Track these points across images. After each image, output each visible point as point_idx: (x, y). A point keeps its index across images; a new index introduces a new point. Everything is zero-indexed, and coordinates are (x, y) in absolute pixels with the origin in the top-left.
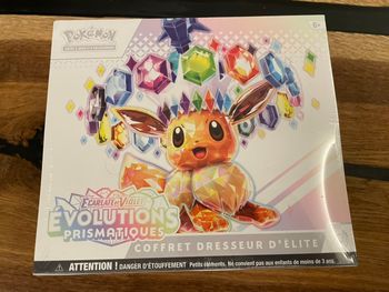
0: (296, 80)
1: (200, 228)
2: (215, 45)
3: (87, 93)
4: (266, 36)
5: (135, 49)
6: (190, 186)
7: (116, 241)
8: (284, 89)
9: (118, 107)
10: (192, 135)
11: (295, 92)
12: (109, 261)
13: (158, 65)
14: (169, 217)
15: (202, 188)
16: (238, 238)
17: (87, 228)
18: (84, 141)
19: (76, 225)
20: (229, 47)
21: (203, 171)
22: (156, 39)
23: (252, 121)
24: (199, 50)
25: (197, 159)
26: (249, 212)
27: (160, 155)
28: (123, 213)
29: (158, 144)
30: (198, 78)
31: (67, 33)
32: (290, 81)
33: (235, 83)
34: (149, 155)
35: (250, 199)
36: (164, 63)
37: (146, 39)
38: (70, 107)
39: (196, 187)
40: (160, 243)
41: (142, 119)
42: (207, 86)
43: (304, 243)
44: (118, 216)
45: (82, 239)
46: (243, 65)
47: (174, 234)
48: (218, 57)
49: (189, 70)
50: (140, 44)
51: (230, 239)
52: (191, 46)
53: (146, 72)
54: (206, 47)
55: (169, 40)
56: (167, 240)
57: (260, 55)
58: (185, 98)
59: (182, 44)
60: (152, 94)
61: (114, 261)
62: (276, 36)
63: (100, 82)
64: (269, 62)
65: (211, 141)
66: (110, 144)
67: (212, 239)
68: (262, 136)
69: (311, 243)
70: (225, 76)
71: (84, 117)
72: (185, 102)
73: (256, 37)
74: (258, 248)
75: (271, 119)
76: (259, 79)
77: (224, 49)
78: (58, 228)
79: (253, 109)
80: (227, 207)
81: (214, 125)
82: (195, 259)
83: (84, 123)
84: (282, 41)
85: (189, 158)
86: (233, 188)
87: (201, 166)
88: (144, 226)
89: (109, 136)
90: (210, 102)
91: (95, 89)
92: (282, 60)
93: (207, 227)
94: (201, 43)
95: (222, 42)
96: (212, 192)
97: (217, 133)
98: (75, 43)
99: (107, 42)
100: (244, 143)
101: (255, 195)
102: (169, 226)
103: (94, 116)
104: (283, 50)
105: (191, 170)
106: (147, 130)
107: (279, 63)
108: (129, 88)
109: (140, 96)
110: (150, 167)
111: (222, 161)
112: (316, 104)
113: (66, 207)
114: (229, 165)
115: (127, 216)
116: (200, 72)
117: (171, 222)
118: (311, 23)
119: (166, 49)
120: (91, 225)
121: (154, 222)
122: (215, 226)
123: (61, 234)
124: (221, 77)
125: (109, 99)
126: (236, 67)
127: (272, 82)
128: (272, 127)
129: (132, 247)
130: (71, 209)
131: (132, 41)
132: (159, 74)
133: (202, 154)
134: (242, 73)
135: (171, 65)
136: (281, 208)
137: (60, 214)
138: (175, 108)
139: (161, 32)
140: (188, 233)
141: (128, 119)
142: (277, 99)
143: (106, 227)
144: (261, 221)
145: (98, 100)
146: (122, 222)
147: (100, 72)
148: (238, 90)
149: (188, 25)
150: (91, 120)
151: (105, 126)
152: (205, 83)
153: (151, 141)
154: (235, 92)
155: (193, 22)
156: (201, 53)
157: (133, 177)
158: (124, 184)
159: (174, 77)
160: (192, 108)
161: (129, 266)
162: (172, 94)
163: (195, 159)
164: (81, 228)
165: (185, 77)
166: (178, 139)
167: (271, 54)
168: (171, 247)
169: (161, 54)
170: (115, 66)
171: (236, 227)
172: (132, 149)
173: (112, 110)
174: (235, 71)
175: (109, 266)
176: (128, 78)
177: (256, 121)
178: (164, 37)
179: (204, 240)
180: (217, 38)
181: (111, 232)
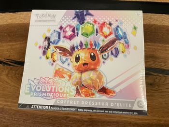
0: (128, 38)
1: (83, 95)
2: (95, 22)
3: (43, 39)
4: (117, 19)
5: (63, 22)
6: (81, 78)
7: (50, 98)
8: (123, 41)
9: (55, 45)
10: (83, 58)
11: (127, 43)
12: (47, 105)
13: (71, 29)
14: (71, 90)
15: (85, 80)
16: (98, 101)
17: (39, 92)
18: (40, 58)
20: (101, 22)
21: (86, 73)
22: (71, 18)
23: (108, 54)
24: (89, 23)
25: (84, 68)
26: (104, 91)
27: (70, 65)
28: (53, 87)
29: (69, 61)
30: (87, 35)
32: (125, 38)
33: (102, 38)
34: (65, 65)
35: (104, 86)
36: (74, 28)
37: (67, 18)
38: (36, 44)
39: (83, 79)
40: (67, 100)
42: (91, 38)
43: (125, 105)
44: (52, 88)
45: (37, 96)
46: (106, 30)
47: (73, 97)
48: (96, 26)
49: (84, 31)
50: (65, 20)
51: (96, 101)
52: (85, 22)
53: (66, 32)
54: (91, 22)
55: (77, 19)
56: (70, 99)
57: (114, 26)
58: (81, 42)
59: (82, 20)
60: (68, 41)
61: (49, 106)
62: (121, 19)
63: (48, 35)
64: (117, 29)
65: (91, 61)
66: (50, 60)
67: (88, 100)
68: (112, 60)
69: (128, 105)
70: (98, 35)
71: (41, 48)
72: (81, 44)
74: (106, 105)
75: (116, 53)
76: (113, 36)
77: (99, 24)
78: (28, 92)
80: (95, 88)
81: (92, 54)
82: (80, 108)
83: (41, 51)
84: (123, 21)
85: (81, 67)
86: (98, 80)
87: (86, 71)
88: (61, 93)
89: (50, 56)
90: (91, 45)
91: (46, 38)
92: (123, 29)
93: (86, 96)
94: (90, 21)
95: (98, 20)
96: (89, 82)
97: (93, 58)
98: (40, 19)
99: (52, 19)
100: (104, 62)
101: (107, 84)
102: (71, 93)
103: (45, 48)
104: (123, 25)
105: (82, 72)
106: (65, 55)
107: (121, 30)
108: (59, 38)
109: (63, 42)
110: (65, 70)
111: (94, 69)
112: (135, 48)
113: (32, 83)
114: (97, 71)
115: (55, 89)
116: (88, 33)
117: (72, 92)
118: (136, 14)
119: (75, 23)
120: (41, 91)
121: (65, 91)
122: (90, 95)
123: (29, 94)
124: (97, 35)
125: (51, 42)
126: (103, 31)
127: (118, 38)
128: (116, 56)
129: (56, 100)
130: (34, 84)
131: (62, 19)
132: (72, 33)
134: (105, 34)
135: (77, 29)
136: (117, 90)
137: (29, 86)
138: (77, 47)
139: (74, 16)
141: (58, 50)
142: (119, 45)
144: (109, 95)
145: (47, 42)
146: (53, 91)
147: (49, 31)
148: (103, 41)
149: (85, 13)
151: (49, 52)
153: (67, 59)
154: (102, 41)
155: (87, 12)
156: (89, 25)
157: (58, 73)
158: (55, 76)
159: (78, 34)
160: (84, 47)
161: (54, 108)
162: (76, 41)
163: (83, 68)
164: (37, 92)
165: (82, 34)
167: (118, 26)
168: (71, 102)
169: (73, 24)
170: (54, 29)
171: (98, 96)
172: (59, 62)
173: (52, 46)
174: (103, 33)
175: (47, 107)
176: (59, 34)
177: (110, 54)
178: (75, 18)
179: (85, 100)
180: (96, 19)
181: (48, 94)
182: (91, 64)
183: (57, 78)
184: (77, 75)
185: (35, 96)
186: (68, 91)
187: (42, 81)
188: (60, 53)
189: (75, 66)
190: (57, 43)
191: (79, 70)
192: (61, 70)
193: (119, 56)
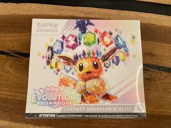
0: (127, 47)
1: (88, 102)
2: (96, 31)
3: (46, 49)
4: (117, 28)
5: (65, 32)
6: (85, 86)
7: (57, 106)
8: (122, 50)
9: (58, 55)
10: (86, 66)
11: (127, 51)
12: (54, 114)
13: (74, 39)
16: (102, 106)
17: (46, 101)
18: (45, 68)
19: (42, 100)
20: (102, 32)
21: (90, 81)
22: (73, 28)
23: (110, 62)
24: (90, 33)
25: (88, 76)
27: (74, 74)
28: (59, 96)
29: (73, 70)
30: (89, 44)
31: (38, 24)
32: (125, 46)
33: (104, 47)
34: (70, 74)
35: (107, 92)
36: (76, 38)
37: (69, 28)
38: (39, 54)
39: (87, 87)
40: (73, 108)
41: (67, 60)
43: (127, 109)
44: (58, 97)
45: (44, 105)
46: (107, 40)
47: (79, 104)
48: (98, 36)
49: (86, 41)
50: (67, 30)
51: (99, 106)
52: (87, 31)
53: (69, 41)
54: (93, 32)
55: (78, 28)
56: (76, 107)
57: (114, 36)
59: (83, 30)
60: (71, 50)
61: (56, 114)
62: (121, 28)
63: (51, 44)
64: (117, 39)
65: (93, 69)
66: (55, 69)
67: (93, 107)
68: (113, 68)
69: (129, 109)
70: (100, 44)
71: (45, 58)
72: (84, 53)
73: (113, 28)
74: (110, 110)
75: (117, 61)
76: (113, 46)
77: (100, 33)
78: (35, 101)
79: (110, 57)
80: (99, 95)
81: (95, 63)
82: (86, 114)
83: (45, 60)
84: (123, 30)
85: (85, 76)
86: (101, 88)
87: (90, 79)
88: (67, 101)
89: (54, 66)
90: (94, 54)
91: (49, 48)
92: (123, 38)
93: (91, 102)
94: (91, 30)
95: (99, 30)
96: (93, 89)
97: (96, 66)
98: (41, 28)
99: (54, 28)
100: (106, 70)
101: (109, 90)
103: (48, 58)
104: (123, 34)
106: (69, 64)
107: (121, 39)
108: (62, 47)
109: (66, 51)
110: (70, 79)
111: (97, 77)
112: (134, 56)
113: (38, 93)
114: (100, 79)
115: (61, 97)
116: (90, 42)
117: (78, 100)
118: (134, 23)
119: (77, 32)
120: (47, 100)
121: (71, 100)
122: (94, 102)
123: (36, 103)
124: (98, 44)
125: (54, 51)
126: (104, 40)
127: (118, 47)
128: (117, 65)
129: (63, 108)
130: (40, 94)
131: (64, 28)
132: (74, 42)
134: (106, 43)
135: (79, 38)
136: (119, 96)
137: (35, 96)
138: (80, 56)
139: (75, 25)
140: (83, 104)
141: (62, 59)
142: (119, 53)
143: (53, 101)
144: (111, 100)
145: (50, 52)
146: (59, 99)
147: (51, 40)
148: (105, 50)
149: (86, 23)
150: (48, 59)
151: (53, 62)
152: (92, 47)
153: (71, 69)
154: (103, 50)
155: (88, 21)
156: (91, 34)
157: (64, 82)
158: (60, 85)
159: (80, 44)
160: (87, 56)
161: (62, 116)
162: (79, 50)
163: (87, 76)
164: (43, 101)
165: (84, 44)
166: (81, 68)
167: (118, 36)
168: (77, 109)
169: (75, 34)
170: (57, 38)
171: (102, 102)
172: (63, 71)
173: (56, 56)
174: (104, 42)
175: (54, 115)
176: (62, 43)
177: (111, 62)
178: (76, 27)
179: (90, 107)
180: (97, 28)
181: (55, 103)
182: (94, 72)
183: (63, 87)
184: (81, 83)
185: (42, 105)
186: (74, 98)
187: (48, 90)
189: (79, 75)
190: (60, 53)
191: (83, 79)
192: (66, 79)
193: (120, 64)
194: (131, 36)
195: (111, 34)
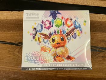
2: (62, 18)
3: (32, 29)
4: (75, 16)
5: (44, 18)
6: (56, 52)
7: (39, 63)
8: (78, 29)
9: (40, 33)
10: (56, 40)
11: (81, 30)
13: (49, 23)
14: (51, 58)
16: (66, 63)
17: (33, 60)
18: (32, 41)
19: (30, 60)
20: (66, 18)
21: (59, 48)
22: (48, 16)
23: (71, 37)
24: (59, 19)
26: (69, 58)
27: (49, 44)
28: (41, 57)
30: (58, 26)
31: (27, 14)
32: (80, 27)
33: (67, 28)
34: (47, 44)
35: (69, 55)
36: (50, 22)
37: (46, 16)
38: (28, 32)
39: (57, 52)
40: (49, 64)
42: (61, 28)
43: (81, 65)
44: (40, 58)
46: (69, 23)
47: (52, 62)
48: (63, 21)
49: (56, 24)
50: (45, 17)
51: (65, 63)
52: (57, 18)
53: (46, 24)
54: (60, 18)
55: (51, 16)
56: (51, 63)
57: (73, 21)
58: (55, 31)
59: (55, 17)
60: (47, 30)
61: (39, 68)
62: (77, 16)
63: (35, 27)
64: (75, 22)
66: (38, 41)
67: (61, 64)
68: (73, 40)
69: (82, 65)
70: (65, 26)
73: (72, 16)
74: (71, 66)
75: (75, 36)
76: (73, 27)
77: (65, 19)
78: (27, 60)
79: (71, 34)
80: (64, 57)
81: (62, 37)
82: (57, 68)
83: (32, 36)
84: (79, 17)
85: (56, 45)
86: (66, 52)
88: (46, 60)
90: (61, 32)
91: (34, 28)
92: (78, 22)
93: (59, 61)
94: (59, 17)
96: (61, 53)
97: (62, 39)
99: (37, 16)
100: (68, 42)
102: (51, 60)
103: (34, 35)
104: (79, 19)
105: (56, 48)
107: (78, 23)
108: (42, 28)
109: (45, 30)
110: (47, 47)
111: (63, 46)
112: (85, 33)
113: (28, 56)
114: (65, 47)
115: (42, 58)
116: (59, 25)
118: (86, 12)
119: (51, 19)
120: (34, 60)
121: (48, 59)
122: (61, 61)
125: (37, 31)
127: (76, 27)
129: (43, 64)
130: (29, 56)
131: (43, 16)
132: (49, 25)
133: (59, 44)
134: (69, 25)
135: (52, 22)
136: (76, 57)
137: (27, 57)
138: (53, 33)
139: (50, 14)
140: (55, 62)
141: (42, 35)
142: (76, 31)
143: (37, 60)
145: (35, 31)
146: (41, 59)
147: (35, 24)
148: (68, 29)
149: (56, 13)
151: (37, 37)
153: (47, 41)
154: (67, 30)
155: (57, 12)
156: (59, 20)
157: (43, 49)
158: (41, 51)
159: (53, 26)
160: (57, 33)
161: (42, 69)
162: (52, 30)
165: (55, 26)
166: (53, 41)
167: (76, 21)
168: (51, 65)
170: (39, 23)
171: (66, 61)
172: (43, 43)
173: (38, 33)
174: (67, 24)
176: (42, 25)
178: (50, 15)
179: (59, 64)
180: (63, 16)
181: (38, 61)
182: (61, 43)
183: (43, 52)
184: (53, 50)
187: (34, 54)
188: (43, 37)
189: (52, 45)
190: (41, 32)
192: (44, 47)
193: (76, 38)
194: (84, 21)
195: (71, 19)
